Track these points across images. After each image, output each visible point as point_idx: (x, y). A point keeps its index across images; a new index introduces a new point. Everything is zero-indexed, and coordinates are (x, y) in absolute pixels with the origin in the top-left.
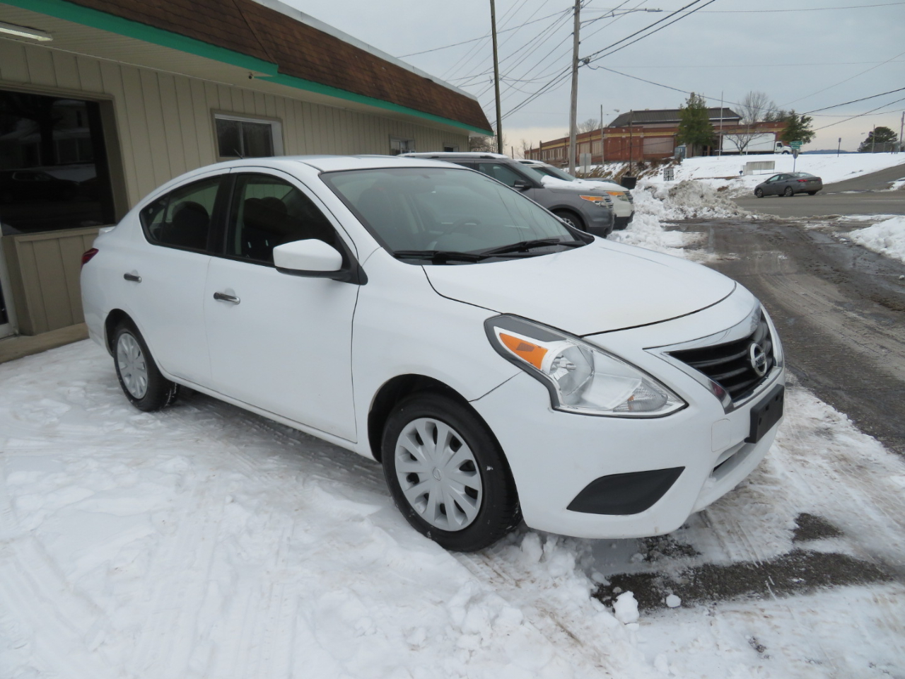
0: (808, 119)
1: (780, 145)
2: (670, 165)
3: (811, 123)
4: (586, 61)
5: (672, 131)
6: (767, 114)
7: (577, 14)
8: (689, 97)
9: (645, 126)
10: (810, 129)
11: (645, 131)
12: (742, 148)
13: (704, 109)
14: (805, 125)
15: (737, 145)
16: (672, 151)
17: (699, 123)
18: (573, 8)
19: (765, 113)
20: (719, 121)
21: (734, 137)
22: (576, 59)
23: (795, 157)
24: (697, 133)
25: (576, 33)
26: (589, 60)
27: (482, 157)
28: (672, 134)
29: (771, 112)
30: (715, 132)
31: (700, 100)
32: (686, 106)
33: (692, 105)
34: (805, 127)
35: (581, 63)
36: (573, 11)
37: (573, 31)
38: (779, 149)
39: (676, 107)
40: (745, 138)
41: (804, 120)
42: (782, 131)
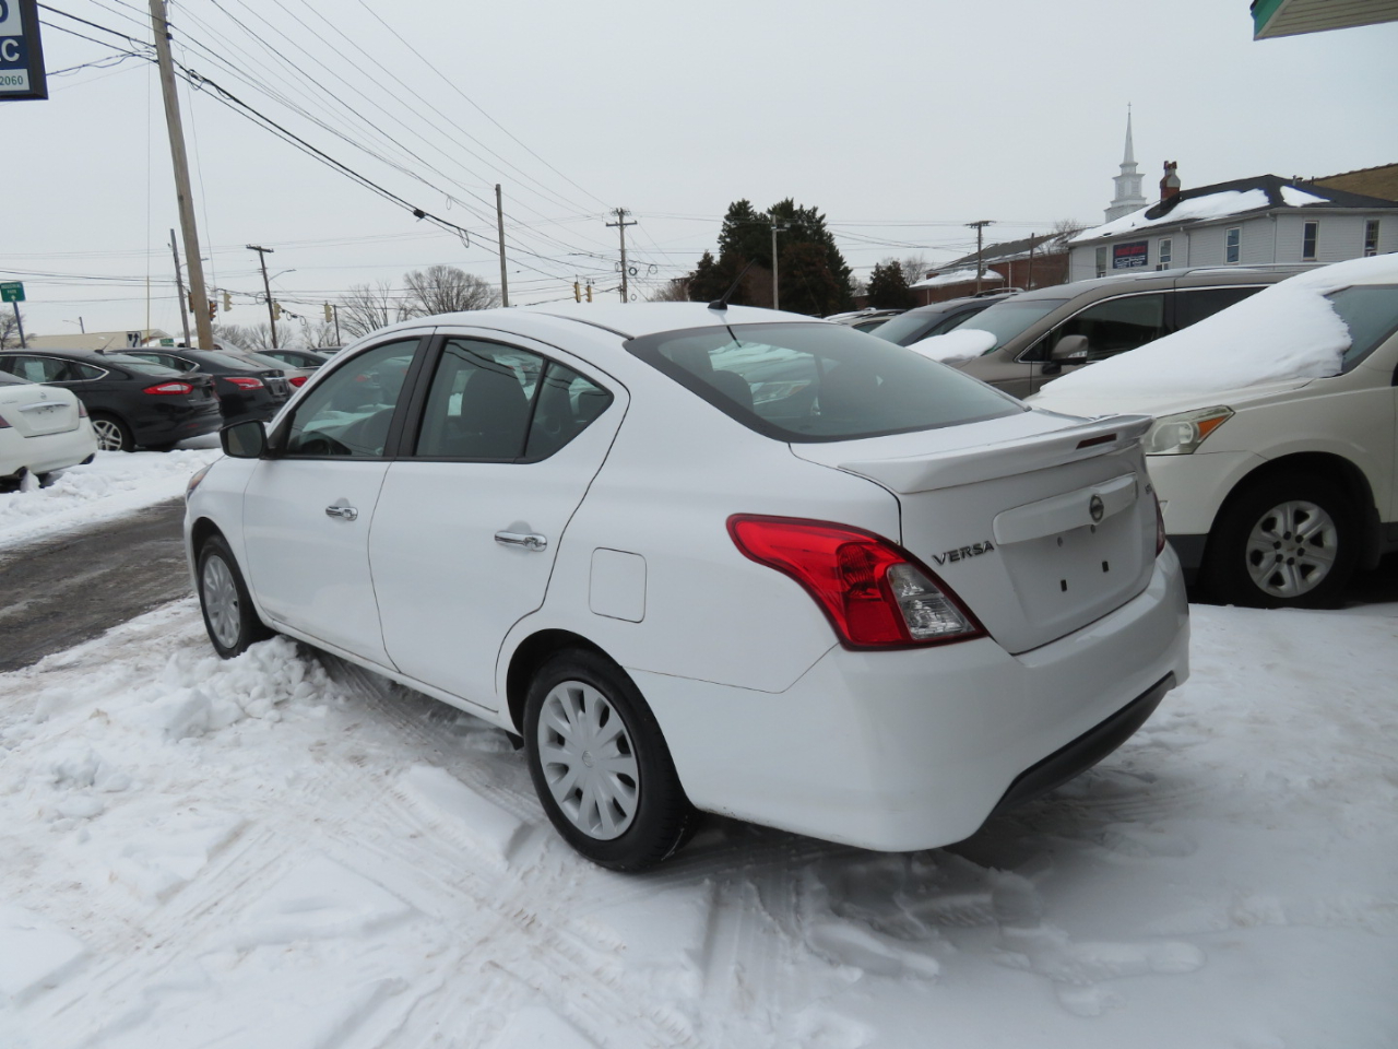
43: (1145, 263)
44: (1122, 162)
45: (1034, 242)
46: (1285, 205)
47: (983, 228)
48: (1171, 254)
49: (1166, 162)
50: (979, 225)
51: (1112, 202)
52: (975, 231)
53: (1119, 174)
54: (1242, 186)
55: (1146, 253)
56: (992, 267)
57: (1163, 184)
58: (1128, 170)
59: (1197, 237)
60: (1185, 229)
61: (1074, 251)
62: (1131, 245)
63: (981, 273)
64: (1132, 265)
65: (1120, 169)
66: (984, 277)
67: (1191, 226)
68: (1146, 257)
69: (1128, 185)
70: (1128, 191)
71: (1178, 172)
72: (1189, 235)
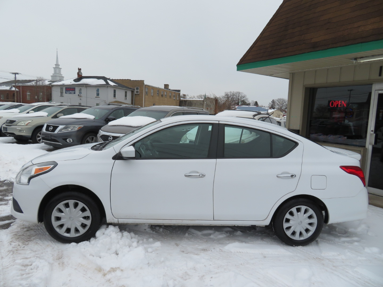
43: (75, 93)
44: (55, 64)
45: (30, 81)
46: (109, 84)
47: (16, 75)
48: (82, 92)
49: (78, 68)
50: (15, 74)
51: (53, 74)
52: (14, 75)
53: (55, 67)
54: (98, 78)
55: (75, 91)
56: (14, 86)
57: (78, 74)
58: (57, 66)
59: (89, 89)
60: (85, 86)
61: (53, 87)
62: (70, 88)
63: (11, 88)
64: (71, 93)
65: (55, 66)
66: (12, 89)
67: (87, 86)
68: (75, 92)
69: (57, 70)
70: (58, 72)
71: (82, 71)
72: (86, 88)
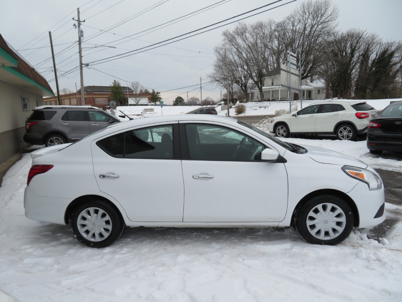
0: (159, 93)
1: (150, 102)
2: (112, 110)
3: (160, 94)
4: (87, 65)
5: (107, 95)
6: (141, 90)
7: (80, 44)
8: (114, 82)
9: (95, 93)
10: (160, 97)
11: (95, 95)
12: (137, 103)
13: (120, 87)
14: (158, 95)
15: (135, 102)
16: (108, 104)
17: (119, 92)
18: (78, 41)
19: (140, 90)
20: (127, 92)
21: (134, 99)
22: (81, 64)
23: (162, 107)
24: (119, 96)
25: (80, 52)
26: (88, 65)
27: (89, 108)
28: (107, 96)
29: (142, 89)
30: (126, 96)
31: (118, 83)
32: (113, 85)
33: (115, 85)
34: (158, 96)
35: (83, 66)
36: (78, 43)
37: (79, 51)
38: (150, 104)
39: (109, 85)
40: (138, 99)
41: (158, 93)
42: (151, 97)
